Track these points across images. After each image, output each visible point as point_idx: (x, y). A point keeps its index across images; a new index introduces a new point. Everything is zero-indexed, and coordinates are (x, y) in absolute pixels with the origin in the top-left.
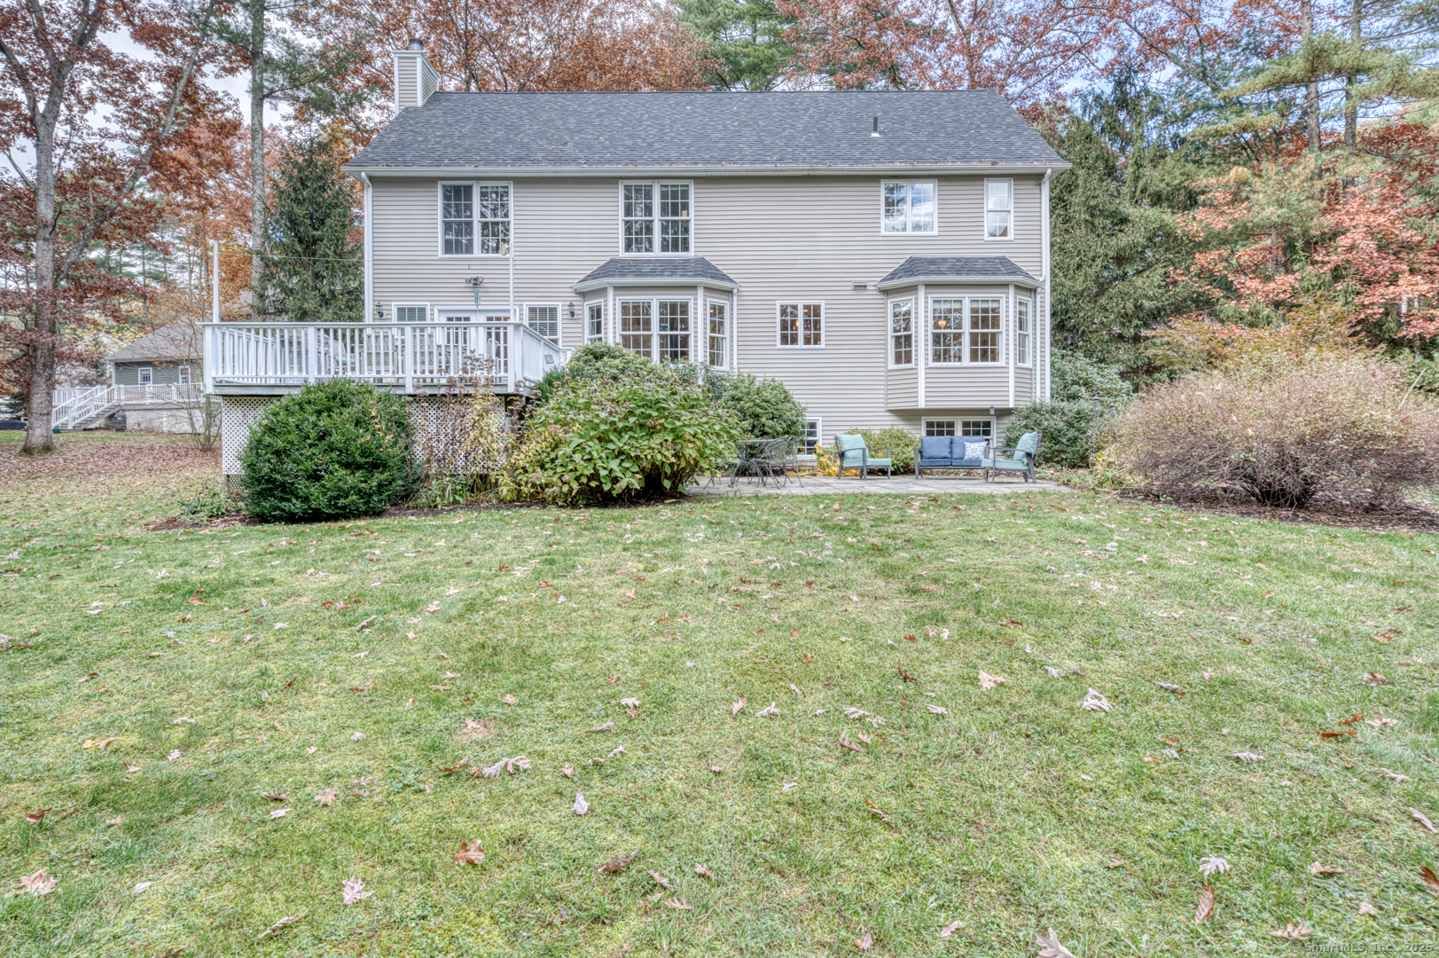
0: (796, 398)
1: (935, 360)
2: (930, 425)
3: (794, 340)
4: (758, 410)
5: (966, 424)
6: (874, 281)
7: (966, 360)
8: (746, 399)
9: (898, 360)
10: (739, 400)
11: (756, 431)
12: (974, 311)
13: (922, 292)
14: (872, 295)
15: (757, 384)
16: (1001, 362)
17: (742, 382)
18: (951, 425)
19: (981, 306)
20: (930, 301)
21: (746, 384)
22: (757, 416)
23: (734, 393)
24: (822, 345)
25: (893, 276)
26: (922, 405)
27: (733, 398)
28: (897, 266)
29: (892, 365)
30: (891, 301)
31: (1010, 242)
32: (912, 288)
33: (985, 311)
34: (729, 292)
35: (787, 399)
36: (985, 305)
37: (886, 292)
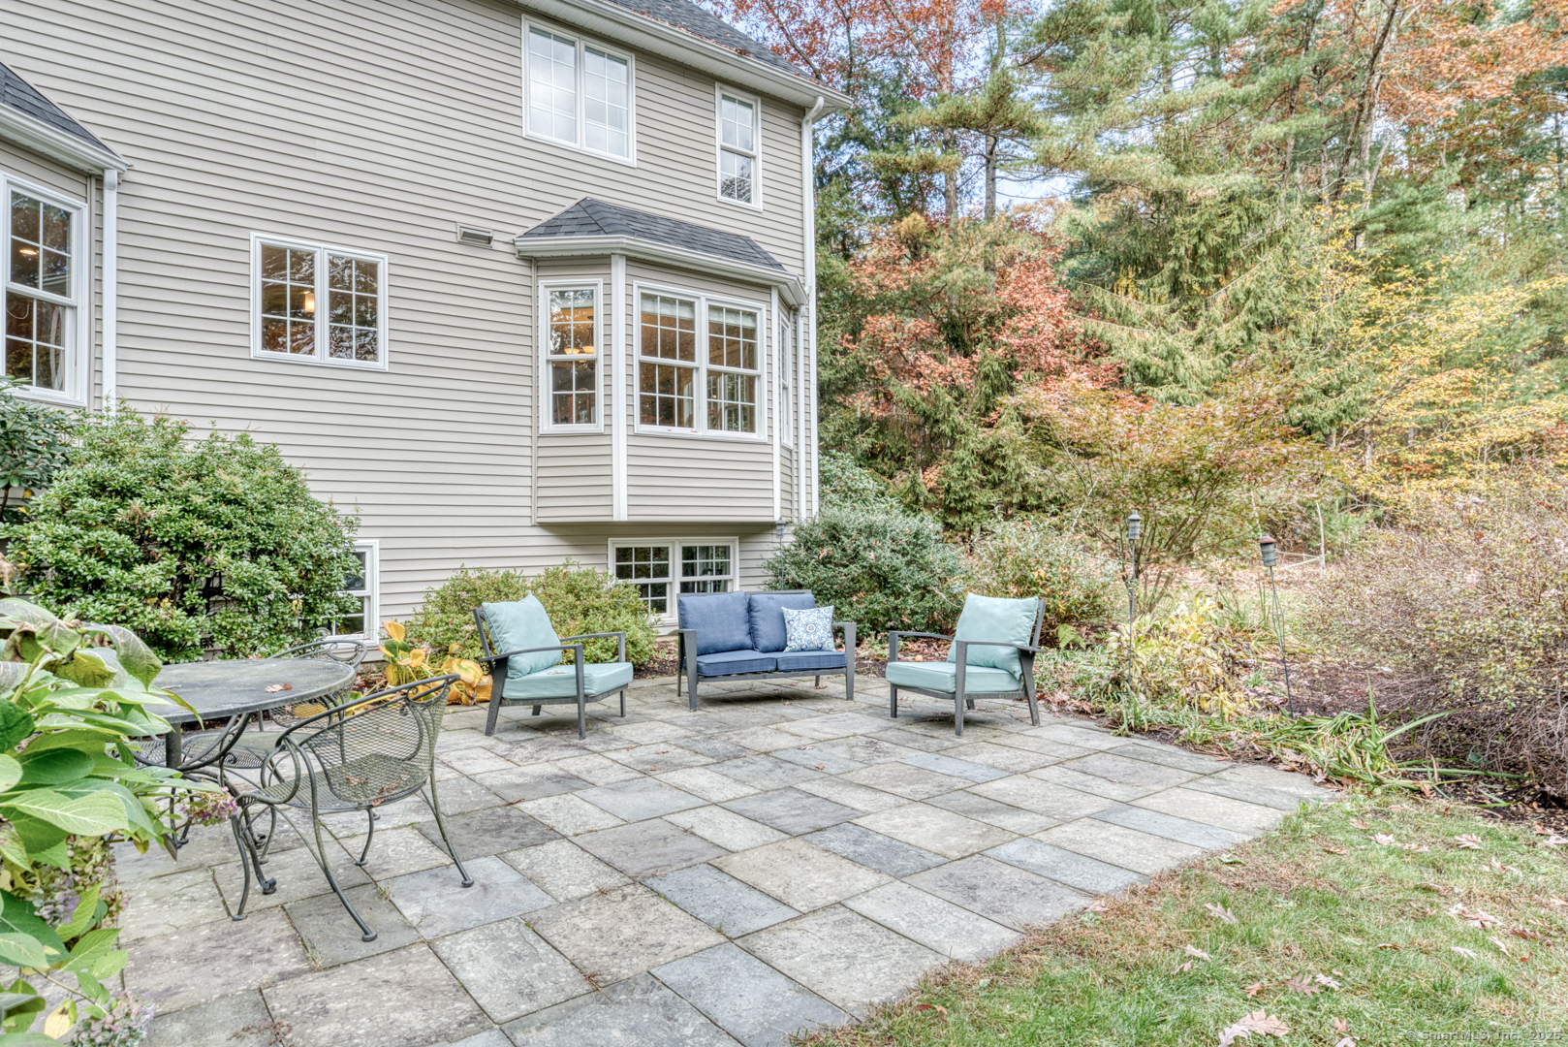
0: (317, 491)
1: (643, 420)
2: (623, 554)
3: (303, 340)
4: (200, 528)
5: (689, 553)
6: (508, 230)
7: (701, 427)
8: (150, 491)
9: (562, 414)
10: (125, 493)
11: (192, 596)
12: (715, 328)
13: (619, 271)
14: (500, 263)
15: (190, 448)
16: (759, 434)
17: (138, 436)
18: (661, 553)
19: (726, 320)
20: (636, 294)
21: (153, 444)
22: (194, 547)
23: (104, 469)
24: (382, 362)
25: (551, 228)
26: (621, 514)
27: (99, 488)
28: (557, 211)
29: (547, 425)
30: (546, 285)
31: (756, 213)
32: (599, 261)
33: (733, 330)
34: (92, 178)
35: (294, 494)
36: (731, 321)
37: (535, 262)
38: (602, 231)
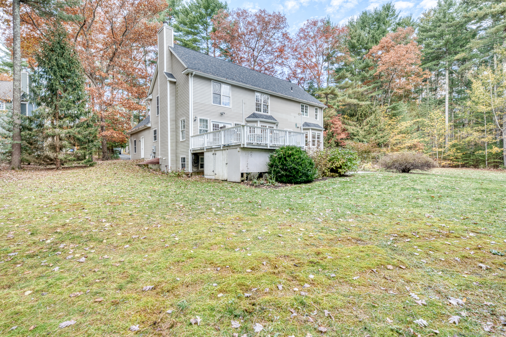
20: (312, 132)
31: (318, 121)
32: (308, 129)
36: (318, 134)
38: (309, 126)
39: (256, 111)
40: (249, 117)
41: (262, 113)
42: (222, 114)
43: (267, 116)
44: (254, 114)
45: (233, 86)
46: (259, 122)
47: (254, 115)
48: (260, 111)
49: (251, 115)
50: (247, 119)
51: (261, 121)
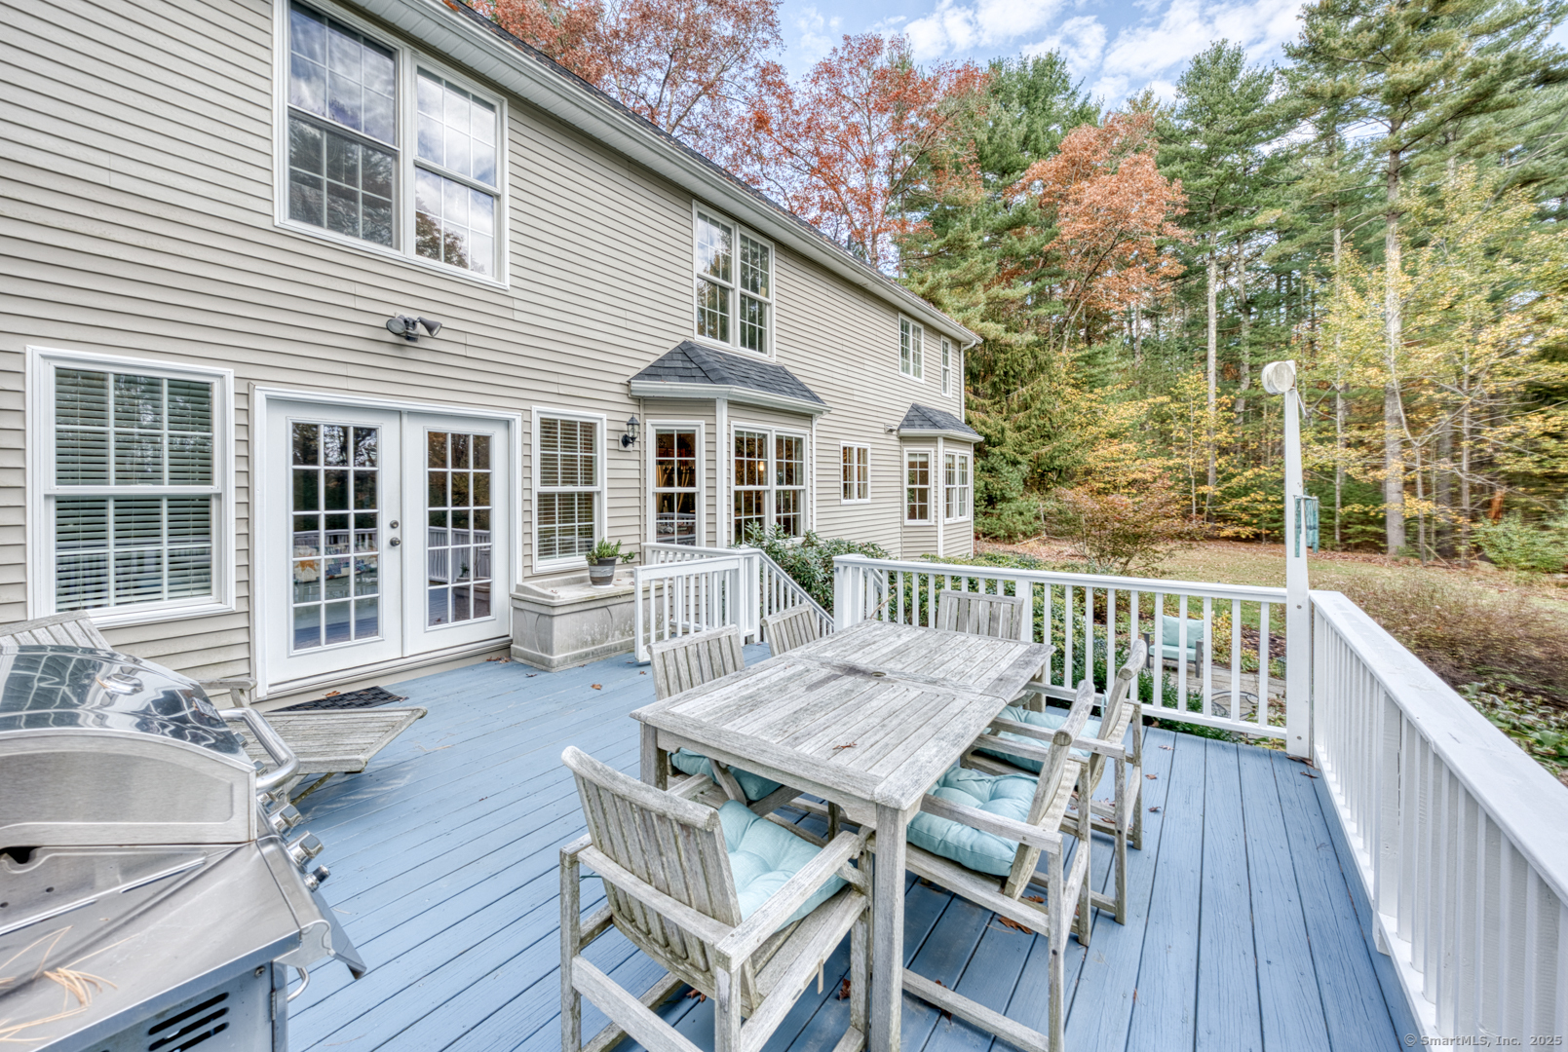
6: (895, 424)
9: (912, 515)
13: (941, 443)
14: (894, 441)
24: (869, 498)
25: (909, 421)
28: (906, 411)
29: (907, 521)
30: (908, 449)
32: (933, 439)
37: (903, 439)
38: (935, 425)
39: (702, 331)
40: (653, 372)
41: (734, 347)
42: (406, 334)
43: (762, 368)
44: (686, 351)
45: (524, 107)
46: (723, 412)
47: (686, 361)
48: (724, 337)
49: (671, 355)
50: (637, 385)
51: (734, 404)
